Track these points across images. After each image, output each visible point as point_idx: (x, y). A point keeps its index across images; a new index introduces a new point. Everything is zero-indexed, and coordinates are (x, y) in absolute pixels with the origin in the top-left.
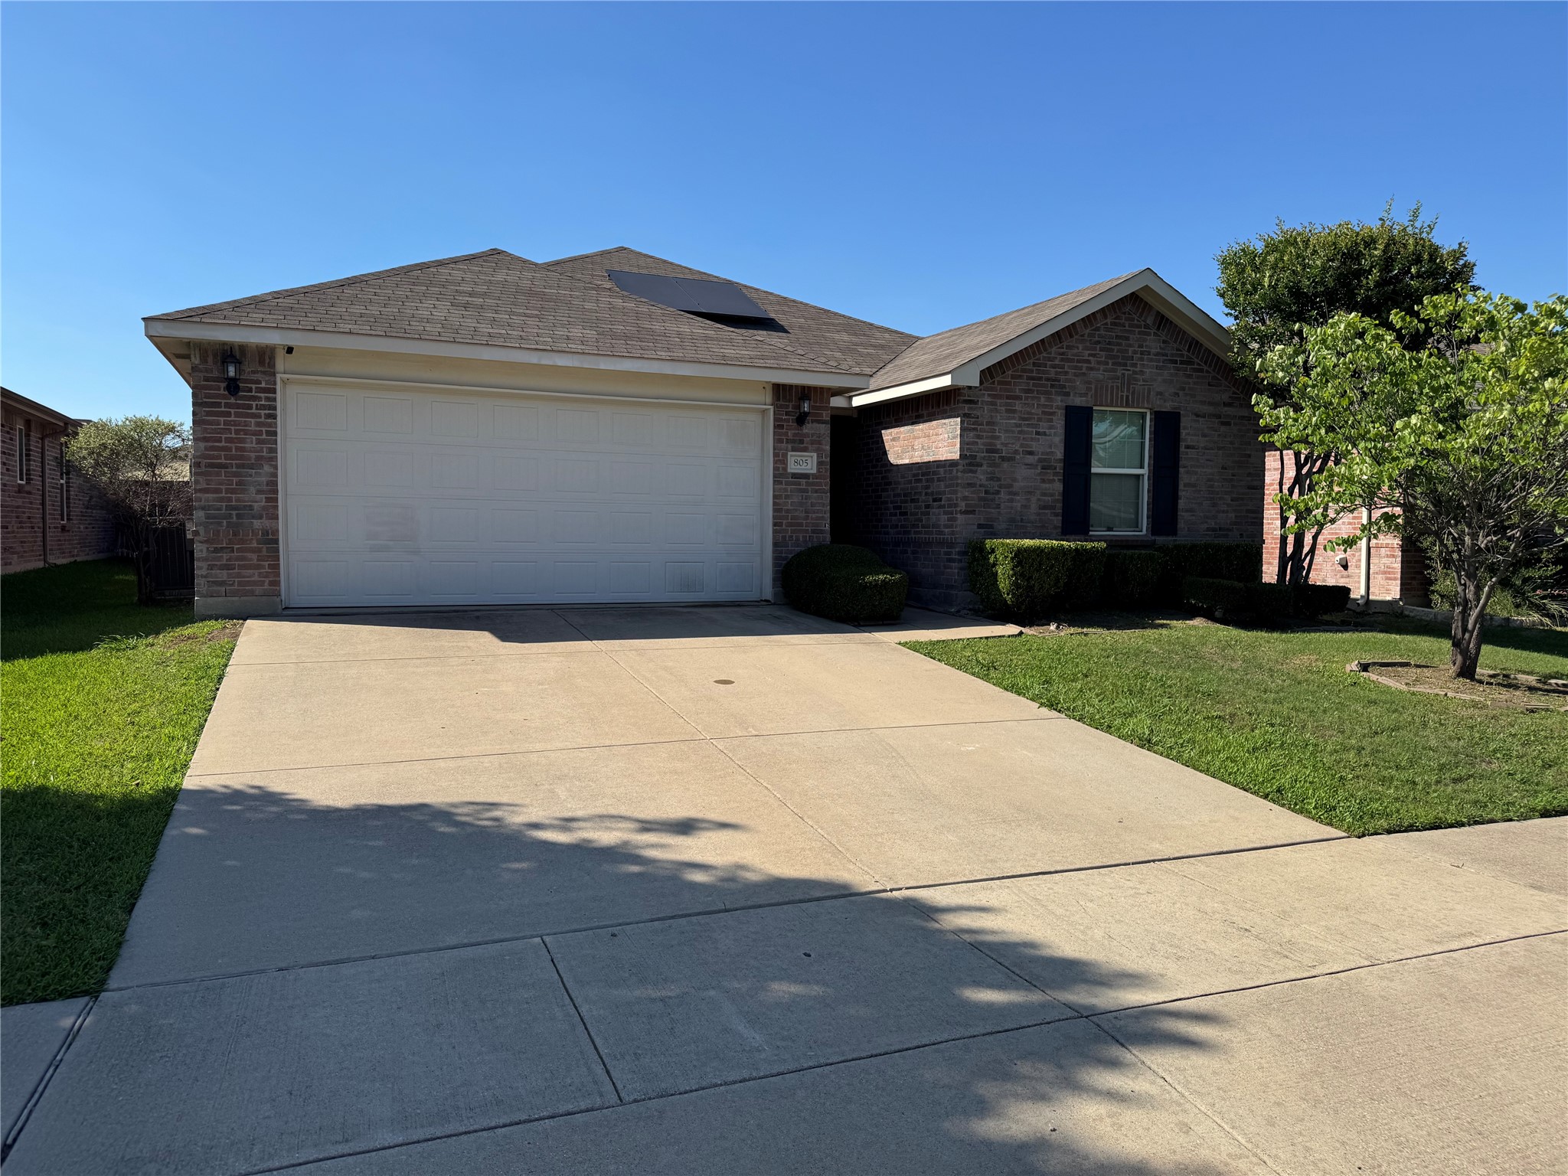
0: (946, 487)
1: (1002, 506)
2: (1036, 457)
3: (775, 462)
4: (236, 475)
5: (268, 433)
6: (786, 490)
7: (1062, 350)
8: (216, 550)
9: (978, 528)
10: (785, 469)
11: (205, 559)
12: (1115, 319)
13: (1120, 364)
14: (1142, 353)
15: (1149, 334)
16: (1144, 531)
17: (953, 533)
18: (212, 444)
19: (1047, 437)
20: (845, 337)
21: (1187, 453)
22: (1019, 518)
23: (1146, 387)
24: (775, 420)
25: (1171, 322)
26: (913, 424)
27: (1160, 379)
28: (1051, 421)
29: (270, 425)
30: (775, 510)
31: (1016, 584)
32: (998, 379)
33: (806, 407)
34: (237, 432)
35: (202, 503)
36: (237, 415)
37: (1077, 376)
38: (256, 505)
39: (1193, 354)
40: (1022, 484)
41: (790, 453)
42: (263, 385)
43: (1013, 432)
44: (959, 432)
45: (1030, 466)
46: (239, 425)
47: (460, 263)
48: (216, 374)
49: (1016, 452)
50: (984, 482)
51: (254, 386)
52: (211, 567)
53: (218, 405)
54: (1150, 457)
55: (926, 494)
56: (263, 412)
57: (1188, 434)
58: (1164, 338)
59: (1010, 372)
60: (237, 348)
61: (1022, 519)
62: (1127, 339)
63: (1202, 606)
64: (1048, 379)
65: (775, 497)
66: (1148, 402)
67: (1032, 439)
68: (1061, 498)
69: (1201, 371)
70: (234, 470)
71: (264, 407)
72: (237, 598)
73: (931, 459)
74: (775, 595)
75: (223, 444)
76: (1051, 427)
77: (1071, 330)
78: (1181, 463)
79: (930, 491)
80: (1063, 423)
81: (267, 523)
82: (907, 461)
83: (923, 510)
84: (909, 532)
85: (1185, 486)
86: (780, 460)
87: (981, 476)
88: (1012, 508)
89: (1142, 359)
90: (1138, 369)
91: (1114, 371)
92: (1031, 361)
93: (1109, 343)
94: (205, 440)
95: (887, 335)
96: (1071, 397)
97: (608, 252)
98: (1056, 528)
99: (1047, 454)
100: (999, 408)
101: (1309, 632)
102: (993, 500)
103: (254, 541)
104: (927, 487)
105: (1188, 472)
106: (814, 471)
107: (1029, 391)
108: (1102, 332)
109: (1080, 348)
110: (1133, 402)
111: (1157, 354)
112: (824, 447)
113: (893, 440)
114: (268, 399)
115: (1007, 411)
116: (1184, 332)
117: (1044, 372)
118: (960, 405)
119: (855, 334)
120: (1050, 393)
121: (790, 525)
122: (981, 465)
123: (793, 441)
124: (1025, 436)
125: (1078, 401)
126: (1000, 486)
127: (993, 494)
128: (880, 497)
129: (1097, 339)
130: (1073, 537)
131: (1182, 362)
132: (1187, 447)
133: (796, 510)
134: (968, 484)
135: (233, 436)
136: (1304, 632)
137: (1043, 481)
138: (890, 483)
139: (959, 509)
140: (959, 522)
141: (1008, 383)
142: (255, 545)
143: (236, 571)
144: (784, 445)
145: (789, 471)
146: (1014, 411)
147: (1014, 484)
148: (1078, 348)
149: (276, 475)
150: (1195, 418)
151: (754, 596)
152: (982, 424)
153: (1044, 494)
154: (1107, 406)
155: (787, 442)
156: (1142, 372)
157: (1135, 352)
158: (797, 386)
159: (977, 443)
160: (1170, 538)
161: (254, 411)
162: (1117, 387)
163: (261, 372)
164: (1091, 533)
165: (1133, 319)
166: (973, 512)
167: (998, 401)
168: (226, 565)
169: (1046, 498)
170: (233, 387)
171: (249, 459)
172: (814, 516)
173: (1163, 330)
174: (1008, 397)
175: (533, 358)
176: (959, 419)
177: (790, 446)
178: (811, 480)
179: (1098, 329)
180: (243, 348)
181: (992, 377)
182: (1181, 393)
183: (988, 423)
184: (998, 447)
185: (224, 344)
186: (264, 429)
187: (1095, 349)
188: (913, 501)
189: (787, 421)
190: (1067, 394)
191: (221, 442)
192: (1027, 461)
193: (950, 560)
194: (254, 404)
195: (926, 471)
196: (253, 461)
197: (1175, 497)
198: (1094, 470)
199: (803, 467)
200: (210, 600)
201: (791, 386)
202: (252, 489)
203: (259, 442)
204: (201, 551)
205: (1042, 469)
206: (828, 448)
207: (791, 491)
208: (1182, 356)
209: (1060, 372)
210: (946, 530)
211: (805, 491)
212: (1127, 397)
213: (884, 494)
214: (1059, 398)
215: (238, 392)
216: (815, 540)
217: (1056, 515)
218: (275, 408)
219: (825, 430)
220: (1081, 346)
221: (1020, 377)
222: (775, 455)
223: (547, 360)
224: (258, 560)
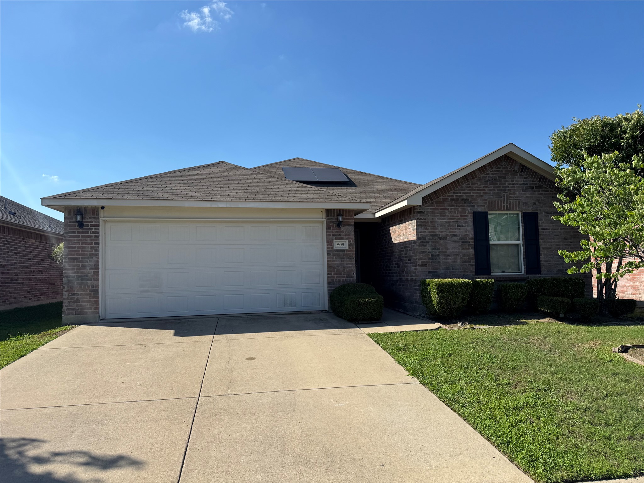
0: (413, 253)
1: (441, 262)
2: (458, 238)
3: (327, 245)
4: (81, 262)
5: (95, 244)
6: (333, 258)
7: (469, 185)
8: (72, 295)
9: (429, 273)
10: (332, 248)
11: (67, 299)
12: (497, 169)
13: (502, 190)
14: (513, 184)
15: (517, 175)
16: (523, 273)
17: (416, 276)
18: (71, 249)
19: (464, 228)
20: (384, 187)
21: (543, 232)
22: (451, 268)
23: (517, 200)
24: (327, 225)
25: (528, 168)
26: (400, 224)
27: (524, 196)
28: (465, 219)
29: (96, 240)
30: (328, 267)
31: (440, 302)
32: (435, 200)
33: (340, 219)
34: (82, 244)
35: (67, 275)
36: (82, 236)
37: (478, 197)
38: (89, 275)
39: (542, 183)
40: (452, 251)
41: (334, 241)
42: (94, 223)
43: (445, 226)
44: (416, 227)
45: (455, 242)
46: (83, 241)
47: (201, 168)
48: (74, 220)
49: (447, 235)
50: (431, 250)
51: (90, 224)
52: (69, 302)
53: (75, 232)
54: (523, 235)
55: (406, 257)
56: (93, 235)
57: (543, 223)
58: (526, 176)
59: (441, 197)
60: (83, 208)
61: (453, 268)
62: (505, 178)
63: (547, 311)
64: (462, 200)
65: (328, 261)
66: (519, 208)
67: (456, 229)
68: (474, 257)
69: (548, 191)
70: (81, 260)
71: (93, 233)
72: (79, 316)
73: (406, 240)
74: (329, 307)
75: (76, 249)
76: (466, 223)
77: (472, 175)
78: (540, 237)
79: (407, 255)
80: (472, 220)
81: (94, 282)
82: (398, 242)
83: (405, 265)
84: (400, 276)
85: (543, 248)
86: (330, 244)
87: (429, 248)
88: (447, 263)
89: (514, 187)
90: (512, 192)
91: (500, 193)
92: (453, 191)
93: (495, 180)
94: (69, 247)
95: (405, 185)
96: (476, 207)
97: (290, 160)
98: (472, 272)
99: (464, 235)
100: (436, 214)
101: (608, 325)
102: (437, 259)
103: (88, 290)
104: (406, 254)
105: (544, 242)
106: (347, 248)
107: (451, 206)
108: (491, 175)
109: (479, 184)
110: (510, 208)
111: (522, 184)
112: (352, 237)
113: (393, 232)
114: (95, 229)
115: (441, 216)
116: (536, 173)
117: (460, 196)
118: (416, 214)
119: (390, 186)
120: (464, 206)
121: (336, 274)
122: (429, 243)
123: (336, 235)
124: (452, 227)
125: (480, 209)
126: (440, 252)
127: (436, 256)
128: (390, 259)
129: (488, 179)
130: (482, 276)
131: (536, 187)
132: (543, 229)
133: (338, 267)
134: (422, 252)
135: (81, 245)
136: (605, 325)
137: (463, 249)
138: (393, 253)
139: (418, 264)
140: (418, 270)
141: (441, 202)
142: (89, 292)
143: (80, 303)
144: (332, 237)
145: (334, 249)
146: (445, 216)
147: (448, 251)
148: (478, 184)
149: (98, 261)
150: (546, 214)
151: (321, 308)
152: (428, 223)
153: (464, 256)
154: (496, 211)
155: (333, 236)
156: (514, 194)
157: (510, 184)
158: (337, 210)
159: (426, 232)
160: (537, 275)
161: (89, 234)
162: (501, 201)
163: (93, 217)
164: (491, 274)
165: (507, 168)
166: (426, 265)
167: (436, 211)
168: (75, 301)
169: (465, 257)
170: (81, 224)
171: (87, 255)
172: (348, 269)
173: (524, 172)
174: (441, 209)
175: (208, 205)
176: (415, 221)
177: (334, 237)
178: (345, 252)
179: (488, 174)
180: (86, 208)
181: (432, 200)
182: (537, 202)
183: (431, 222)
184: (437, 233)
185: (78, 207)
186: (93, 242)
187: (487, 184)
188: (402, 260)
189: (333, 226)
190: (474, 206)
191: (75, 248)
192: (453, 239)
193: (416, 289)
194: (90, 231)
195: (405, 245)
196: (89, 256)
197: (538, 254)
198: (491, 243)
199: (341, 247)
200: (69, 317)
201: (334, 210)
202: (88, 268)
203: (91, 247)
204: (66, 295)
205: (462, 243)
206: (354, 237)
207: (336, 258)
208: (536, 184)
209: (469, 196)
210: (414, 274)
211: (343, 258)
212: (507, 206)
213: (391, 257)
214: (469, 208)
215: (83, 227)
216: (348, 281)
217: (472, 265)
218: (98, 233)
219: (352, 229)
220: (479, 183)
221: (447, 199)
222: (328, 242)
223: (215, 205)
224: (90, 299)
